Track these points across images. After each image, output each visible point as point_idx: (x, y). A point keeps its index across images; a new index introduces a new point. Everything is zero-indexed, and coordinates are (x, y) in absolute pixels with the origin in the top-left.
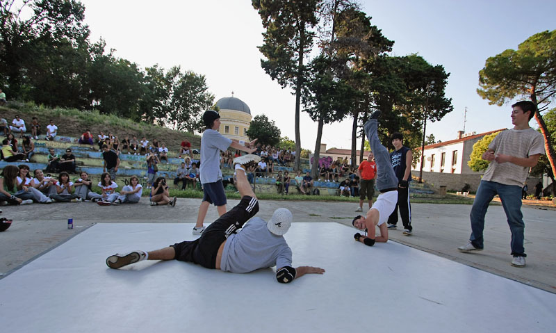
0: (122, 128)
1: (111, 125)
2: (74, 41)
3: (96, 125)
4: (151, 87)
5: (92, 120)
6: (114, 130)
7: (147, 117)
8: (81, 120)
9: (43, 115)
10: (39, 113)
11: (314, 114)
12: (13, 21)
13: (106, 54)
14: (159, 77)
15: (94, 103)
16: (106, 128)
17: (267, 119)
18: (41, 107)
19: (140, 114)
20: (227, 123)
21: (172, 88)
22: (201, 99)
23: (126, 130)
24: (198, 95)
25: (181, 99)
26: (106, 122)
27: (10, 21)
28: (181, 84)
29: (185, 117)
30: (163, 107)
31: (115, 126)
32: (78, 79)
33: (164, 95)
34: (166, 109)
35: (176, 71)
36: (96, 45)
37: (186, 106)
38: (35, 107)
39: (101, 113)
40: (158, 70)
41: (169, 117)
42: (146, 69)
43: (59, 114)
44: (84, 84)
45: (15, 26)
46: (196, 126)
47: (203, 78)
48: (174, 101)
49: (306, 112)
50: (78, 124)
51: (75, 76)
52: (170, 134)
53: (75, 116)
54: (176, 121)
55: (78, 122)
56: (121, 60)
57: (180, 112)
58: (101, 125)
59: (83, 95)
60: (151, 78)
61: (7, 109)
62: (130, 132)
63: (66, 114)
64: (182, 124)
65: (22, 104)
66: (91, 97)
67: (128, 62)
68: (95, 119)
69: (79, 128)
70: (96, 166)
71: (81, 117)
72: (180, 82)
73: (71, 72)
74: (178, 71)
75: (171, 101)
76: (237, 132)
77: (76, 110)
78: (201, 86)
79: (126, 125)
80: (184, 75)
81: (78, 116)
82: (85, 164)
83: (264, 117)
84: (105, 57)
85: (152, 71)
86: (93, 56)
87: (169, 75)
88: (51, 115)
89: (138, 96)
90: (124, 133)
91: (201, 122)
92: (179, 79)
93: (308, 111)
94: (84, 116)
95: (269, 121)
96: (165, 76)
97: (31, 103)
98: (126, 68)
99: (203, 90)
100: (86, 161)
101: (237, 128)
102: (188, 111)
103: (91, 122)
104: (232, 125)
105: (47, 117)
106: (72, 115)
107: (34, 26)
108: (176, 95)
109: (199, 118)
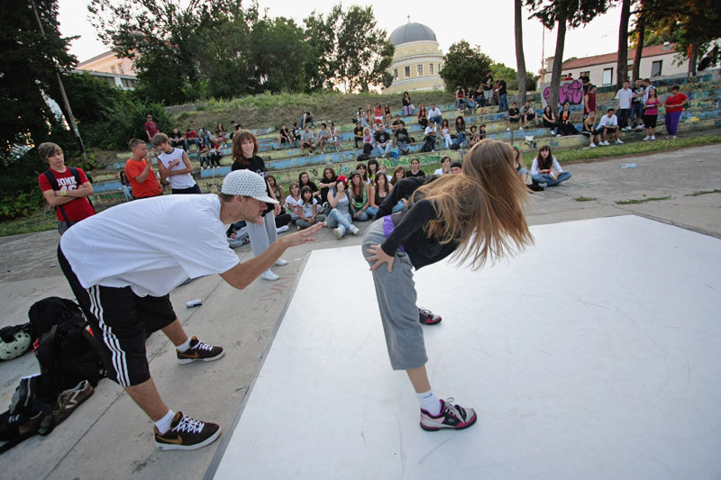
0: (295, 106)
1: (285, 105)
2: (230, 14)
3: (271, 109)
4: (312, 43)
5: (267, 105)
7: (315, 83)
8: (257, 108)
9: (225, 112)
10: (222, 110)
11: (550, 17)
12: (177, 14)
13: (260, 18)
14: (319, 28)
15: (262, 80)
16: (281, 111)
17: (467, 45)
18: (221, 102)
19: (307, 80)
20: (406, 63)
21: (336, 37)
22: (372, 40)
23: (300, 107)
24: (368, 35)
25: (347, 48)
26: (280, 103)
27: (175, 15)
28: (344, 27)
29: (355, 70)
30: (329, 63)
31: (289, 106)
32: (242, 58)
33: (329, 48)
34: (334, 66)
35: (337, 12)
36: (250, 10)
37: (354, 55)
38: (217, 104)
39: (272, 93)
40: (317, 18)
41: (338, 75)
42: (305, 21)
43: (237, 106)
44: (250, 62)
45: (179, 19)
46: (371, 77)
47: (370, 9)
48: (340, 52)
49: (535, 18)
50: (256, 112)
51: (239, 54)
52: (347, 100)
53: (251, 104)
54: (346, 78)
55: (255, 110)
56: (277, 18)
57: (348, 65)
58: (276, 108)
59: (250, 74)
60: (311, 31)
63: (242, 104)
64: (354, 79)
65: (206, 104)
66: (257, 75)
67: (284, 19)
68: (269, 102)
70: (282, 158)
71: (256, 104)
72: (343, 24)
73: (235, 51)
74: (340, 11)
75: (337, 54)
76: (421, 72)
77: (250, 97)
78: (368, 22)
79: (299, 102)
80: (347, 14)
82: (272, 157)
83: (464, 44)
84: (262, 22)
85: (310, 22)
86: (250, 24)
87: (330, 20)
88: (232, 110)
89: (303, 59)
90: (300, 112)
91: (374, 71)
92: (342, 21)
93: (538, 15)
94: (259, 102)
95: (471, 48)
96: (325, 24)
97: (212, 100)
98: (284, 28)
99: (372, 26)
100: (273, 155)
101: (420, 66)
102: (358, 60)
103: (267, 108)
104: (412, 63)
105: (229, 112)
106: (248, 103)
107: (194, 12)
108: (342, 44)
109: (372, 66)
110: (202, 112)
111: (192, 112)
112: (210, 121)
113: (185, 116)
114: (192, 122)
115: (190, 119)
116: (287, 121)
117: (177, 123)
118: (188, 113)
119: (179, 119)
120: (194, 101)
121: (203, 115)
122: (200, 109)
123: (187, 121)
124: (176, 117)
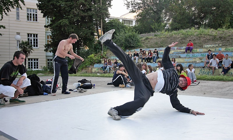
3: (189, 37)
5: (188, 35)
6: (199, 38)
16: (194, 38)
23: (206, 36)
43: (172, 35)
50: (180, 38)
53: (180, 34)
55: (181, 37)
61: (152, 37)
62: (208, 37)
63: (176, 34)
69: (181, 41)
71: (183, 34)
81: (181, 34)
88: (169, 36)
90: (205, 39)
97: (163, 31)
103: (187, 36)
105: (167, 38)
110: (155, 37)
111: (151, 37)
112: (157, 41)
113: (147, 39)
114: (149, 41)
115: (149, 40)
116: (196, 44)
117: (143, 41)
118: (149, 37)
119: (144, 40)
120: (154, 32)
121: (155, 39)
122: (156, 36)
123: (147, 41)
124: (144, 39)
